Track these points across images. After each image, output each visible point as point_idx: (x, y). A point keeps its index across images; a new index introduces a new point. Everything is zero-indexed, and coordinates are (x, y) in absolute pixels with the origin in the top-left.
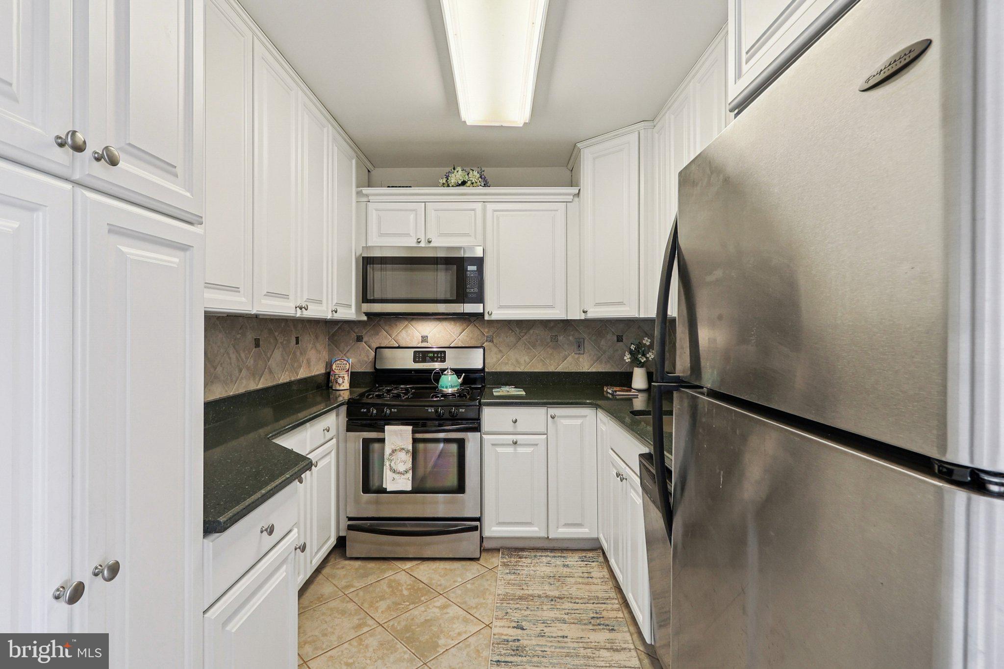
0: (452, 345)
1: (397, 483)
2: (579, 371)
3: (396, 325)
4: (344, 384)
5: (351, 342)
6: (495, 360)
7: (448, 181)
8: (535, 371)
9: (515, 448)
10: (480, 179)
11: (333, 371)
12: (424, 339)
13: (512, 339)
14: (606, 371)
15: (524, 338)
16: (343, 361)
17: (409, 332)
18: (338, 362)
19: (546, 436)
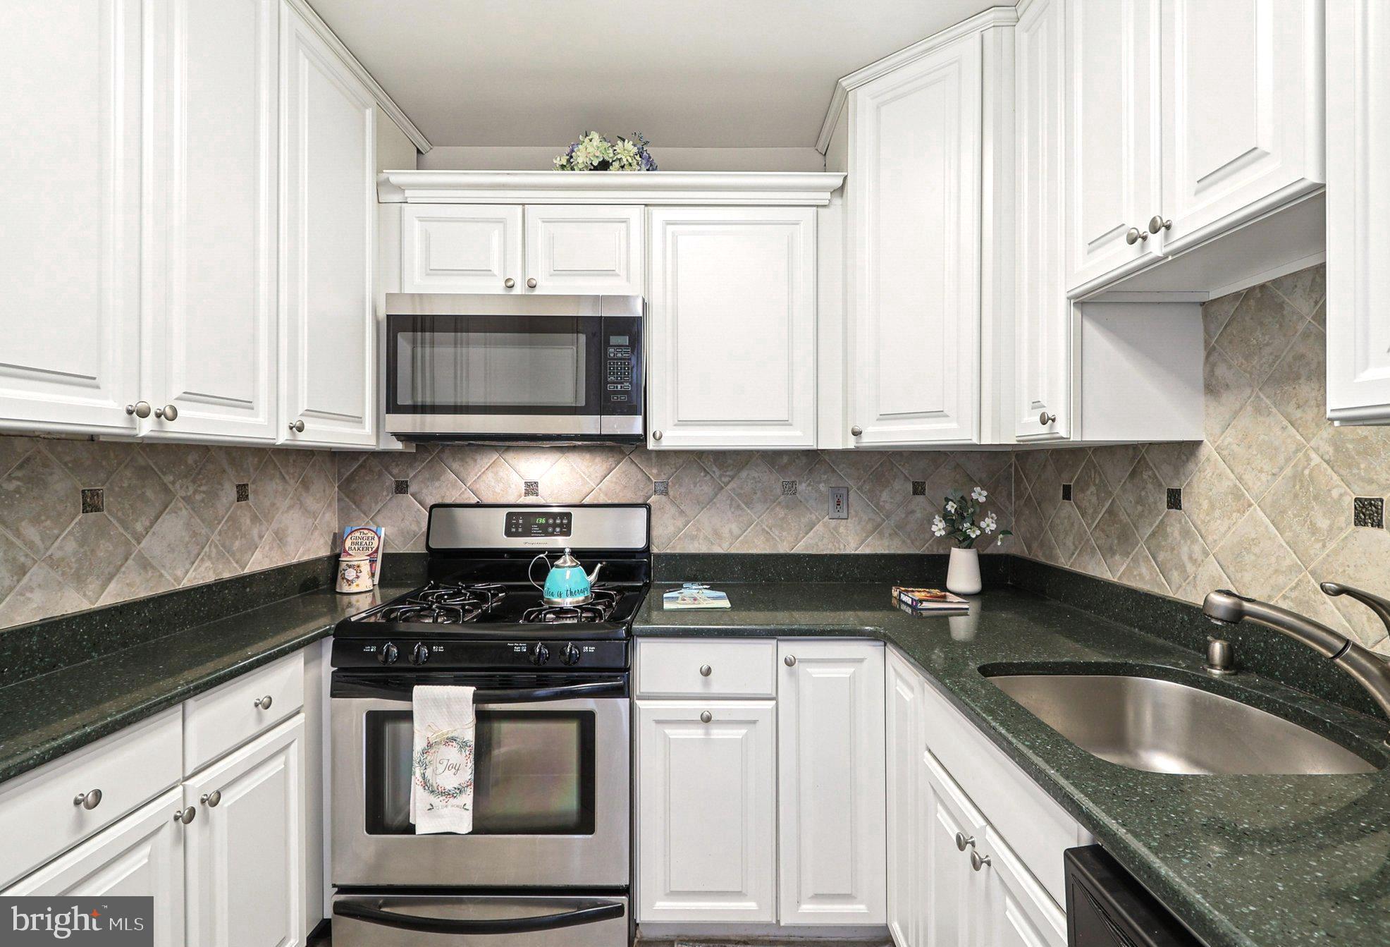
0: (586, 501)
1: (439, 816)
2: (837, 552)
3: (475, 461)
4: (358, 582)
5: (385, 493)
6: (671, 529)
7: (572, 160)
8: (751, 552)
9: (707, 729)
10: (638, 157)
11: (345, 551)
12: (531, 488)
13: (706, 489)
14: (892, 552)
15: (729, 487)
16: (366, 531)
17: (501, 474)
18: (357, 534)
19: (774, 702)
